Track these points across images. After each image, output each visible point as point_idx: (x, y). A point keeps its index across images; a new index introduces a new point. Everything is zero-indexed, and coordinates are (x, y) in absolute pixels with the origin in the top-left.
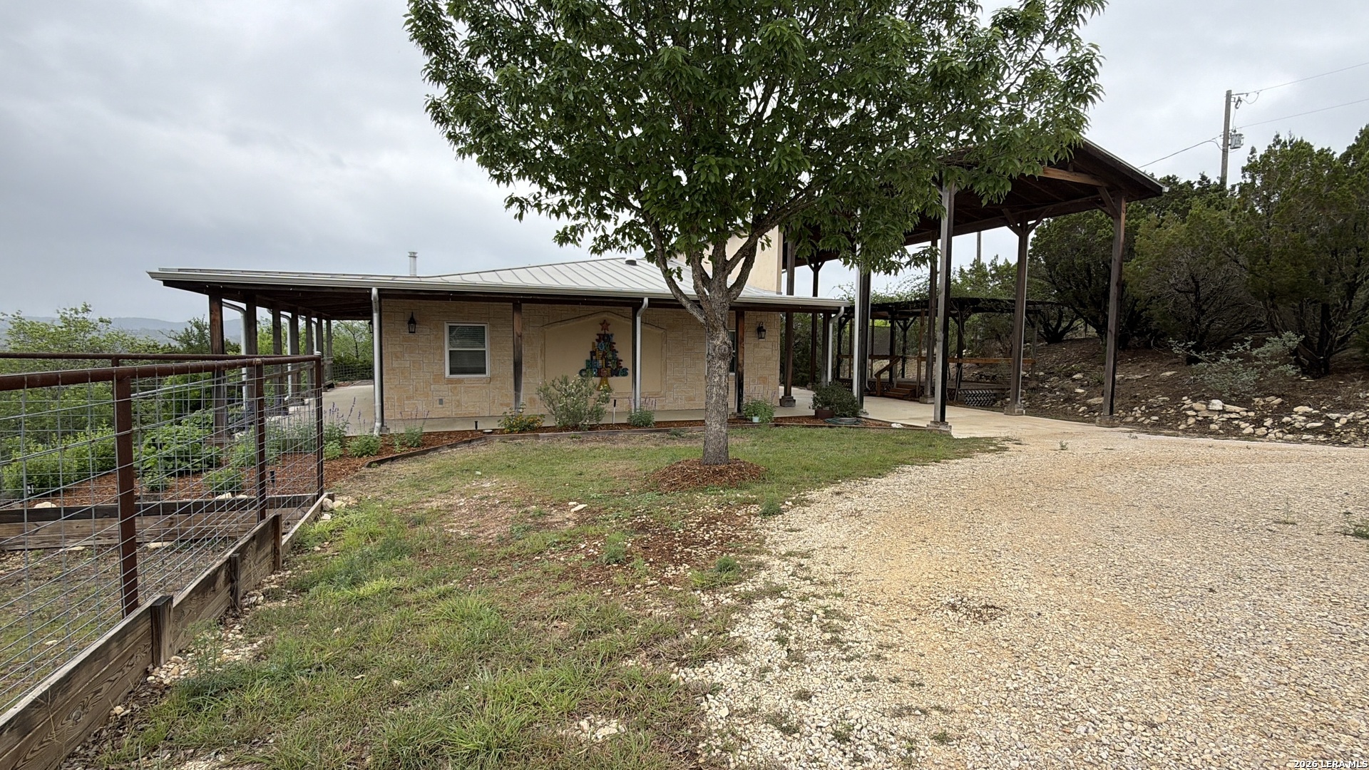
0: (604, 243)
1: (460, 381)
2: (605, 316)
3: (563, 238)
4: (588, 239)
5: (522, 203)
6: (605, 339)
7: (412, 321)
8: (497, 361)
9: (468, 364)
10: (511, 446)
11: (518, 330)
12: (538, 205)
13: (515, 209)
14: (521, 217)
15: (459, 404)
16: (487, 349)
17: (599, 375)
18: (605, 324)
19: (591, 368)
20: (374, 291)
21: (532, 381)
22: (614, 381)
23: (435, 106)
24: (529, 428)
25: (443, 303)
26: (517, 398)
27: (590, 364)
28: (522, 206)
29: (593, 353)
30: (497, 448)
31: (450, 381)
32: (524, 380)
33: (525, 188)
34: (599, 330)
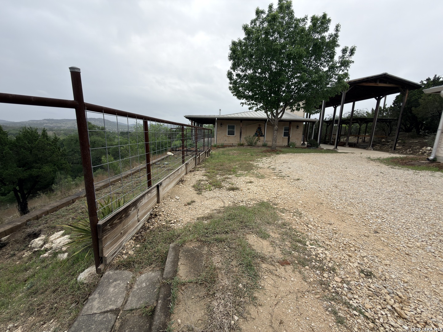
0: (257, 110)
1: (229, 136)
2: (259, 123)
3: (250, 109)
4: (254, 109)
5: (243, 103)
6: (260, 129)
7: (221, 124)
8: (237, 133)
9: (231, 133)
10: (239, 148)
11: (241, 126)
12: (246, 104)
13: (242, 105)
14: (243, 106)
15: (229, 141)
16: (235, 130)
17: (258, 136)
18: (260, 125)
19: (256, 135)
20: (216, 119)
21: (243, 136)
22: (261, 138)
23: (230, 87)
24: (242, 145)
25: (227, 121)
26: (240, 139)
27: (256, 134)
28: (243, 104)
29: (257, 131)
30: (236, 148)
31: (228, 137)
32: (242, 137)
33: (244, 101)
34: (258, 126)
